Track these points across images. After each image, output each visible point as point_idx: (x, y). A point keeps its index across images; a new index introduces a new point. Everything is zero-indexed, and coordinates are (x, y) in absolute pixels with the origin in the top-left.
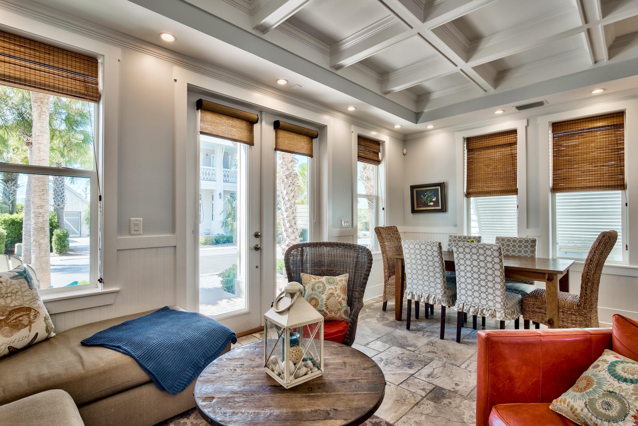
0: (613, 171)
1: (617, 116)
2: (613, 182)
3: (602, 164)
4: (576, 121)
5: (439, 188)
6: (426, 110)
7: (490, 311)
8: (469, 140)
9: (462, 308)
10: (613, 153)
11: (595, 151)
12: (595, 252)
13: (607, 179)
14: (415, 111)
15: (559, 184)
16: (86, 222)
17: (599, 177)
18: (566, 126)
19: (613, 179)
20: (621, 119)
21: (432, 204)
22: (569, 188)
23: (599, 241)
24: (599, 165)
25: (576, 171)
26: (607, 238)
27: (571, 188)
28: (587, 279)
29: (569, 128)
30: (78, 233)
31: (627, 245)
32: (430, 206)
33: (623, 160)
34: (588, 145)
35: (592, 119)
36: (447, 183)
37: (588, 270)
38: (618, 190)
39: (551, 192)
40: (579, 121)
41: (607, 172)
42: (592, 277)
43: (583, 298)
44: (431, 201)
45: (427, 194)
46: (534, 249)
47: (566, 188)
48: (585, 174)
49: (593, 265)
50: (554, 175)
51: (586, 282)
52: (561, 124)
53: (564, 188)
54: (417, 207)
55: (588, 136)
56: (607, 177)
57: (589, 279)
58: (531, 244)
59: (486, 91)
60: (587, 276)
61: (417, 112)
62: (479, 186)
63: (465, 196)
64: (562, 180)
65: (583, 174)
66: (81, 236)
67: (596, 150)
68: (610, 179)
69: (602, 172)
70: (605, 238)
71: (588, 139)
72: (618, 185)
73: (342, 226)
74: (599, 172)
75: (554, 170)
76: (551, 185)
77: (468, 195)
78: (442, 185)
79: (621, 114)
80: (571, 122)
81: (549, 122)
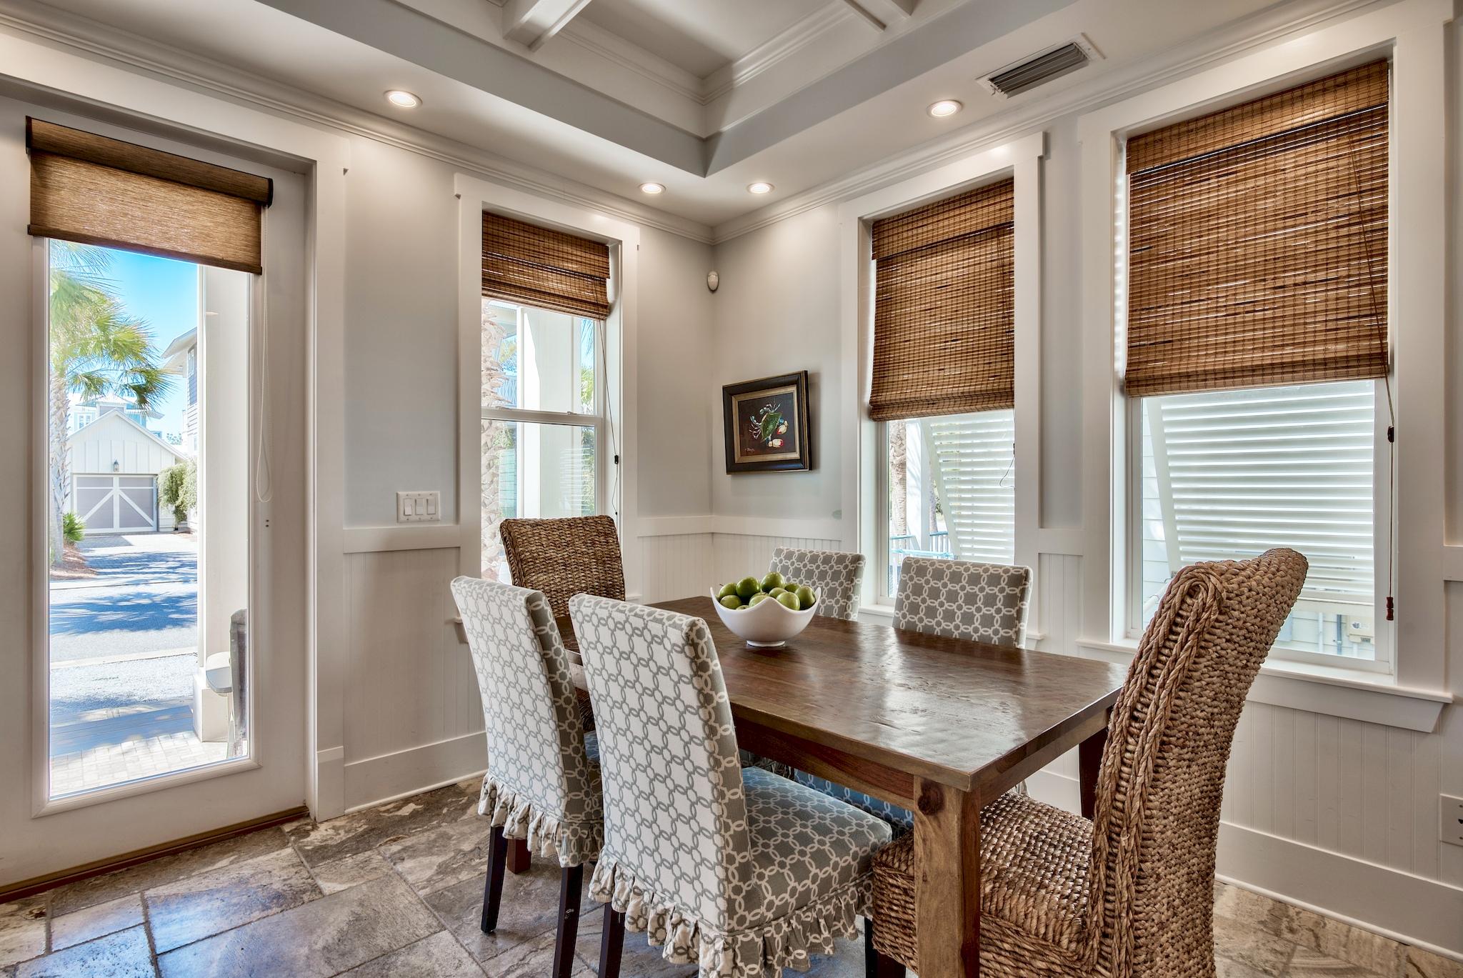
0: (1342, 304)
1: (1358, 80)
2: (1341, 346)
3: (1300, 279)
4: (1210, 120)
5: (793, 389)
6: (727, 128)
7: (681, 928)
8: (877, 228)
9: (608, 886)
10: (1344, 231)
11: (1275, 230)
12: (1150, 675)
13: (1321, 337)
14: (699, 135)
15: (1147, 362)
16: (166, 497)
17: (1288, 330)
18: (1175, 143)
19: (1342, 334)
20: (1375, 89)
21: (777, 443)
22: (1180, 375)
23: (1170, 613)
24: (1289, 282)
25: (1208, 311)
26: (1209, 601)
27: (1188, 375)
28: (1116, 808)
29: (1182, 149)
30: (153, 523)
31: (1390, 600)
32: (774, 450)
33: (1384, 253)
34: (1250, 207)
35: (1267, 103)
36: (817, 375)
37: (1123, 764)
38: (1359, 375)
39: (1122, 391)
40: (1218, 118)
41: (1321, 307)
42: (1137, 804)
43: (1100, 907)
44: (776, 435)
45: (765, 412)
46: (1014, 612)
47: (1171, 377)
48: (1239, 318)
49: (1145, 740)
50: (1131, 329)
51: (1111, 823)
52: (1159, 137)
53: (1163, 377)
54: (744, 453)
55: (1251, 173)
56: (1320, 327)
57: (1122, 811)
58: (1008, 590)
59: (883, 26)
60: (1119, 797)
61: (704, 137)
62: (909, 381)
63: (865, 416)
64: (1161, 347)
65: (1230, 320)
66: (158, 531)
67: (1280, 224)
68: (1331, 335)
69: (1300, 309)
70: (1198, 602)
71: (1251, 184)
72: (1358, 357)
73: (402, 518)
74: (1289, 311)
75: (1132, 311)
76: (1121, 366)
77: (878, 411)
78: (804, 382)
79: (1376, 69)
80: (1192, 126)
81: (1114, 133)
